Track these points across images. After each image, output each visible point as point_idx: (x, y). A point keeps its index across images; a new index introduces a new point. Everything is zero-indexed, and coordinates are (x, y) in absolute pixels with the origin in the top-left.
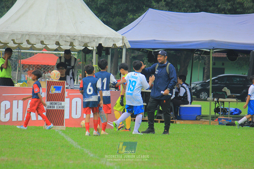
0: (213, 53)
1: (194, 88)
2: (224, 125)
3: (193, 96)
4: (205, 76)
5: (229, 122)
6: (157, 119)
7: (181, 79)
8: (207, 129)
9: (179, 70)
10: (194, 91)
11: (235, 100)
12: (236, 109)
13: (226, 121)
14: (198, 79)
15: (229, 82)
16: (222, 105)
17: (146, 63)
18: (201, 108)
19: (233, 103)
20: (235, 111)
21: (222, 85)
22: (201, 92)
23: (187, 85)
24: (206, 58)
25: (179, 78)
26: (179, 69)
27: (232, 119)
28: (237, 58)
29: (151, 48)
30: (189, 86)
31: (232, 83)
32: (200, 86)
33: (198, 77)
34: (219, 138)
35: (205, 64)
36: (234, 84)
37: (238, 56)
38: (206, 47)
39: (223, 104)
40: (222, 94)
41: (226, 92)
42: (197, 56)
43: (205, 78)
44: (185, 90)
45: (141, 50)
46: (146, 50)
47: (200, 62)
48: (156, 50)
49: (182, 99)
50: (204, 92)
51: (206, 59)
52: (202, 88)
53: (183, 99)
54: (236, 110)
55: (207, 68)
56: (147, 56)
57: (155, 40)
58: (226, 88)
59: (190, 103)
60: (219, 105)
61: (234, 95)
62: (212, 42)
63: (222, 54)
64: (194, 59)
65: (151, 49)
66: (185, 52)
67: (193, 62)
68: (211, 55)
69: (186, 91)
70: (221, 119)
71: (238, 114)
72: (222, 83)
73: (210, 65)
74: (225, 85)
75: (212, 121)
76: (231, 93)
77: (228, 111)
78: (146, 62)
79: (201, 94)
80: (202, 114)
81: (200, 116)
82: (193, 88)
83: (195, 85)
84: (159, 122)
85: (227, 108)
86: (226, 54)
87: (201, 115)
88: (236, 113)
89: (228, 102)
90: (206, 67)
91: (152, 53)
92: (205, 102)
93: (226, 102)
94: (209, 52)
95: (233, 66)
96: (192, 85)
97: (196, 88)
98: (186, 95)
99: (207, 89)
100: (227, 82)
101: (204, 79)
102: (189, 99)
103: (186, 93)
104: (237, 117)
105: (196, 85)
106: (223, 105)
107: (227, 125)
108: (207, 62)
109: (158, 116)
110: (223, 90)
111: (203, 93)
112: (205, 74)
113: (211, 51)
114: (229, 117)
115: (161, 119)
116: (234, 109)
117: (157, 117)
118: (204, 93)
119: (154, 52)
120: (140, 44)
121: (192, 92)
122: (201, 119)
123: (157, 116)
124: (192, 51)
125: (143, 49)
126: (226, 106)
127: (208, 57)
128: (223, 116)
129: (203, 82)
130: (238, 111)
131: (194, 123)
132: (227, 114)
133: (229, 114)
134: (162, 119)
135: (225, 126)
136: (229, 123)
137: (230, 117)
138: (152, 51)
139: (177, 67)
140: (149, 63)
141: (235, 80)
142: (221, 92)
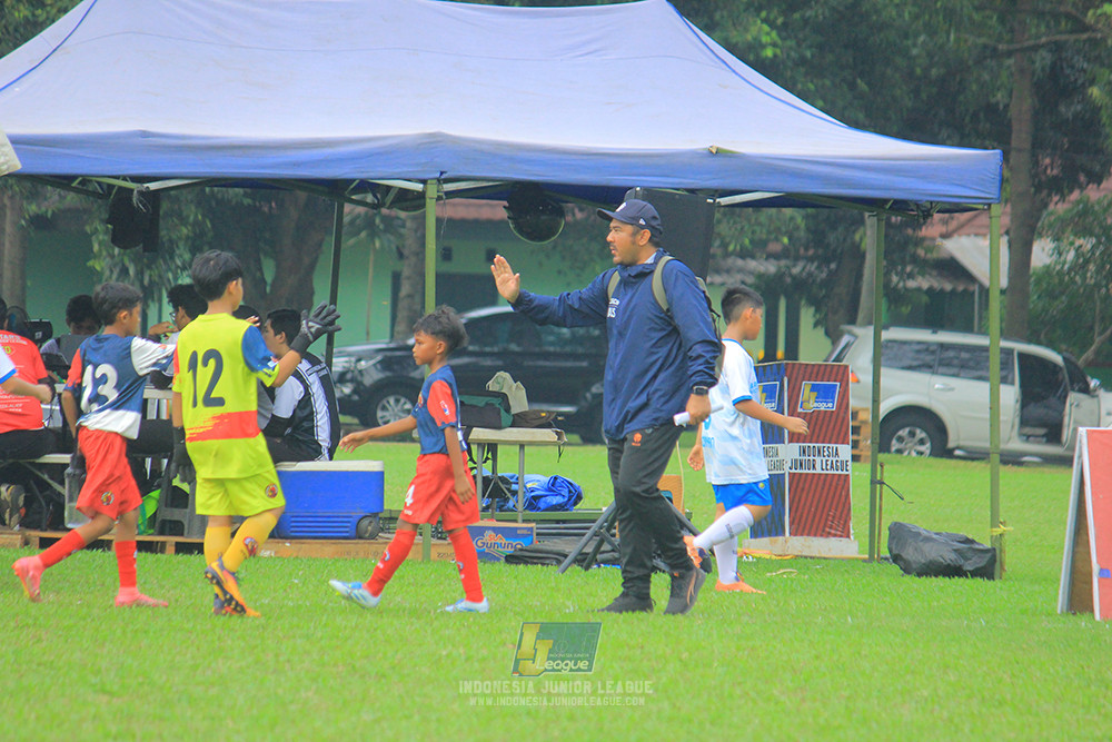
0: (439, 198)
1: (349, 376)
2: (498, 560)
3: (343, 419)
4: (402, 314)
5: (520, 544)
6: (161, 533)
7: (280, 333)
8: (412, 580)
9: (273, 285)
10: (347, 390)
11: (548, 434)
12: (556, 478)
13: (504, 541)
14: (368, 333)
15: (519, 345)
16: (487, 458)
17: (100, 250)
18: (381, 475)
19: (543, 449)
20: (549, 490)
21: (488, 362)
22: (382, 399)
23: (313, 361)
24: (404, 226)
25: (272, 326)
26: (269, 277)
27: (535, 531)
28: (559, 224)
29: (126, 173)
30: (324, 365)
31: (537, 350)
32: (374, 365)
33: (368, 322)
34: (469, 627)
35: (401, 255)
36: (547, 356)
37: (561, 213)
38: (405, 169)
39: (490, 456)
40: (487, 404)
41: (504, 397)
42: (358, 216)
43: (400, 328)
44: (302, 389)
45: (74, 185)
46: (99, 183)
47: (377, 244)
48: (153, 186)
49: (289, 430)
50: (398, 397)
51: (403, 231)
52: (388, 374)
53: (293, 432)
54: (554, 485)
55: (409, 278)
56: (105, 216)
57: (145, 134)
58: (507, 375)
59: (325, 452)
60: (471, 459)
61: (545, 409)
62: (434, 143)
63: (487, 205)
64: (344, 230)
65: (125, 179)
66: (302, 195)
67: (343, 246)
68: (432, 211)
69: (307, 396)
70: (481, 531)
71: (566, 503)
72: (488, 349)
73: (424, 259)
74: (500, 363)
75: (434, 541)
76: (530, 399)
77: (514, 493)
78: (100, 244)
79: (384, 408)
80: (385, 508)
81: (375, 515)
82: (342, 378)
83: (353, 359)
84: (170, 549)
85: (512, 478)
86: (506, 203)
87: (382, 510)
88: (555, 500)
89: (518, 447)
90: (406, 272)
91: (134, 200)
92: (402, 445)
93: (507, 447)
94: (421, 196)
95: (540, 264)
96: (334, 360)
97: (359, 378)
98: (306, 412)
99: (413, 379)
100: (514, 347)
101: (397, 328)
102: (323, 434)
103: (306, 402)
104: (558, 522)
105: (359, 360)
106: (490, 462)
107: (511, 559)
108: (410, 244)
109: (164, 522)
110: (492, 386)
111: (392, 400)
112: (400, 306)
113: (432, 191)
114: (520, 520)
115: (182, 535)
116: (545, 479)
117: (157, 525)
118: (397, 401)
119: (141, 193)
120: (67, 151)
121: (338, 394)
122: (382, 530)
123: (160, 518)
124: (337, 189)
125: (85, 180)
126: (507, 465)
127: (414, 218)
128: (492, 518)
129: (392, 345)
130: (565, 492)
131: (348, 553)
132: (510, 504)
133: (520, 507)
134: (186, 532)
135: (501, 566)
136: (521, 550)
137: (524, 521)
138: (132, 190)
139: (261, 270)
140: (117, 250)
141: (551, 338)
142: (480, 398)
